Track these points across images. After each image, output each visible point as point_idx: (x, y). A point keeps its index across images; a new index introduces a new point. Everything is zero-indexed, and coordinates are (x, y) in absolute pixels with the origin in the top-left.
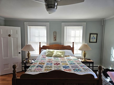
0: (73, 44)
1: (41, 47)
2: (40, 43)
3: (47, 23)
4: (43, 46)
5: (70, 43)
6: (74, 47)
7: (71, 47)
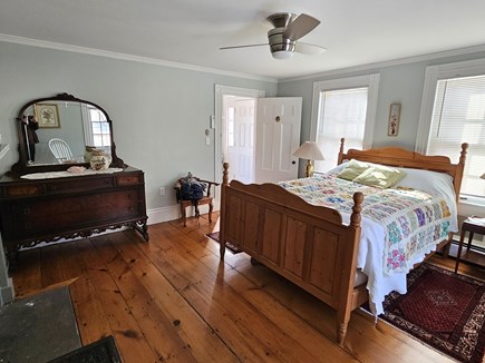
0: (463, 153)
1: (345, 152)
2: (343, 140)
3: (372, 76)
4: (351, 151)
5: (451, 145)
6: (466, 162)
7: (452, 163)
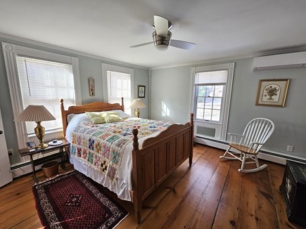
0: (123, 101)
2: (62, 101)
3: (74, 58)
7: (120, 105)
